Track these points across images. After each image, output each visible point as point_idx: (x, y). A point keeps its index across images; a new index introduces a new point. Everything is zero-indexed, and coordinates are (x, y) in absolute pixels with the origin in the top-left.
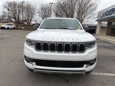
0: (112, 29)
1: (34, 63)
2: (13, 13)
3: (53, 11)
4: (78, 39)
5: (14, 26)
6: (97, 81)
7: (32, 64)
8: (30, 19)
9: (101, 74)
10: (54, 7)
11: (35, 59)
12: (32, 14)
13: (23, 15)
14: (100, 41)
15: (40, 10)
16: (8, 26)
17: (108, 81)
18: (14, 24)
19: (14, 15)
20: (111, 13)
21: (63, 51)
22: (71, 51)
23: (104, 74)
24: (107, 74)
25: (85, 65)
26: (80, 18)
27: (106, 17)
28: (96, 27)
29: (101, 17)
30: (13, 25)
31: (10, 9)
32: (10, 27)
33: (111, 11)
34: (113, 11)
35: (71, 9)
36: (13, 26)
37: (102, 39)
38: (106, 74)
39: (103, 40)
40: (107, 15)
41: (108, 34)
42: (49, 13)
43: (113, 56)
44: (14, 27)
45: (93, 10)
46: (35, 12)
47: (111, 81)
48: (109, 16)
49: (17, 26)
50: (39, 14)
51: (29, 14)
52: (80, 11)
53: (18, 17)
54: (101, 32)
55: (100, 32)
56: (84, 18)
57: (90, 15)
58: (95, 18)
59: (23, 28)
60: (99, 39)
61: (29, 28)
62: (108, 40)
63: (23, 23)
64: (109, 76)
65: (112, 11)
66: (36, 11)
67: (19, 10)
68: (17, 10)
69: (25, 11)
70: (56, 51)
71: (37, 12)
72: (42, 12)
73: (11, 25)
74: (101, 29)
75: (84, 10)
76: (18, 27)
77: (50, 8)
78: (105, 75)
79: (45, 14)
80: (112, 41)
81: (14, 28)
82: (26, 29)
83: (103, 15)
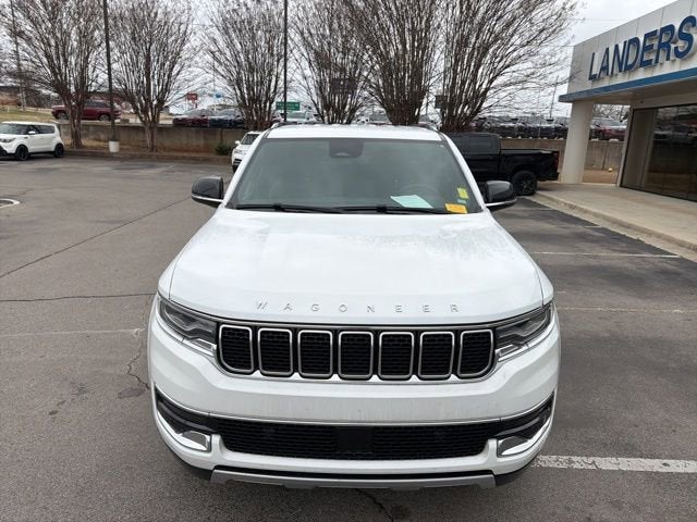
0: (656, 143)
1: (216, 439)
2: (48, 56)
3: (297, 38)
4: (454, 308)
5: (58, 139)
6: (558, 511)
7: (202, 441)
8: (155, 88)
9: (579, 462)
10: (301, 14)
11: (219, 419)
12: (166, 57)
13: (109, 65)
14: (580, 229)
15: (217, 35)
16: (19, 139)
17: (617, 505)
18: (54, 123)
19: (52, 67)
20: (653, 57)
21: (375, 372)
22: (415, 372)
23: (597, 460)
24: (614, 460)
25: (492, 444)
26: (463, 83)
27: (621, 79)
28: (561, 132)
29: (593, 78)
30: (51, 130)
31: (27, 27)
32: (34, 142)
33: (656, 43)
34: (667, 45)
35: (408, 26)
36: (54, 139)
37: (596, 215)
38: (607, 463)
39: (601, 224)
40: (629, 68)
41: (629, 183)
42: (270, 48)
43: (650, 336)
44: (59, 146)
45: (543, 35)
46: (183, 43)
47: (634, 507)
48: (641, 74)
49: (76, 137)
50: (209, 57)
51: (148, 58)
52: (463, 42)
53: (83, 78)
54: (589, 165)
55: (586, 169)
56: (491, 82)
57: (524, 67)
58: (556, 84)
59: (113, 147)
60: (577, 220)
61: (153, 148)
62: (629, 227)
63: (112, 115)
64: (623, 472)
65: (661, 45)
66: (194, 41)
67: (85, 37)
68: (74, 36)
69: (125, 37)
70: (335, 371)
71: (198, 43)
72: (230, 44)
73: (39, 130)
74: (590, 146)
75: (491, 32)
76: (84, 142)
77: (282, 22)
78: (599, 471)
79: (247, 60)
80: (650, 234)
81: (59, 152)
82: (132, 158)
83: (604, 69)
